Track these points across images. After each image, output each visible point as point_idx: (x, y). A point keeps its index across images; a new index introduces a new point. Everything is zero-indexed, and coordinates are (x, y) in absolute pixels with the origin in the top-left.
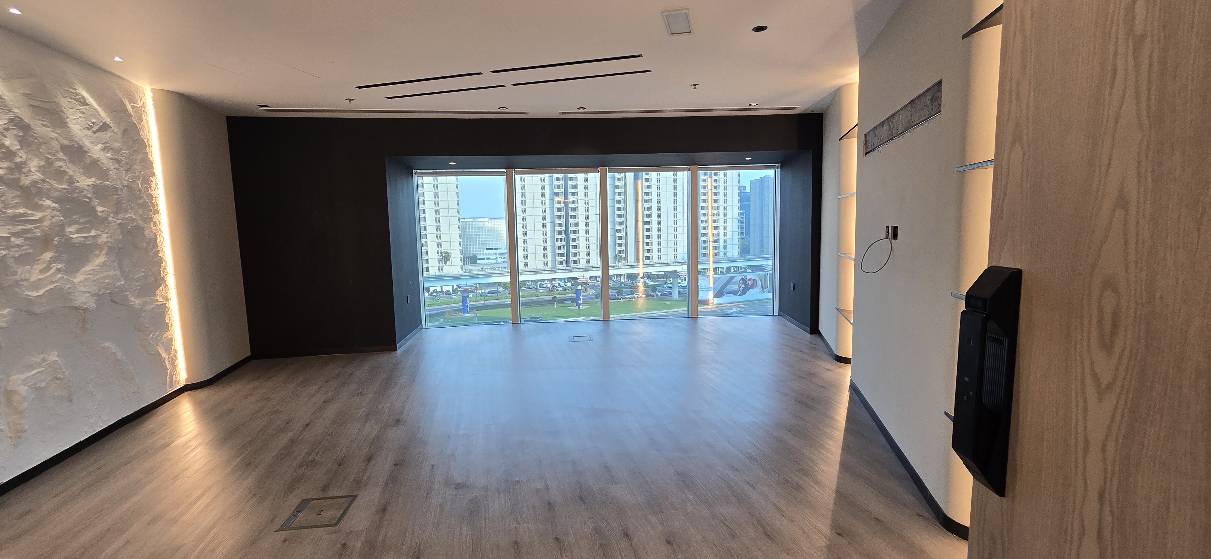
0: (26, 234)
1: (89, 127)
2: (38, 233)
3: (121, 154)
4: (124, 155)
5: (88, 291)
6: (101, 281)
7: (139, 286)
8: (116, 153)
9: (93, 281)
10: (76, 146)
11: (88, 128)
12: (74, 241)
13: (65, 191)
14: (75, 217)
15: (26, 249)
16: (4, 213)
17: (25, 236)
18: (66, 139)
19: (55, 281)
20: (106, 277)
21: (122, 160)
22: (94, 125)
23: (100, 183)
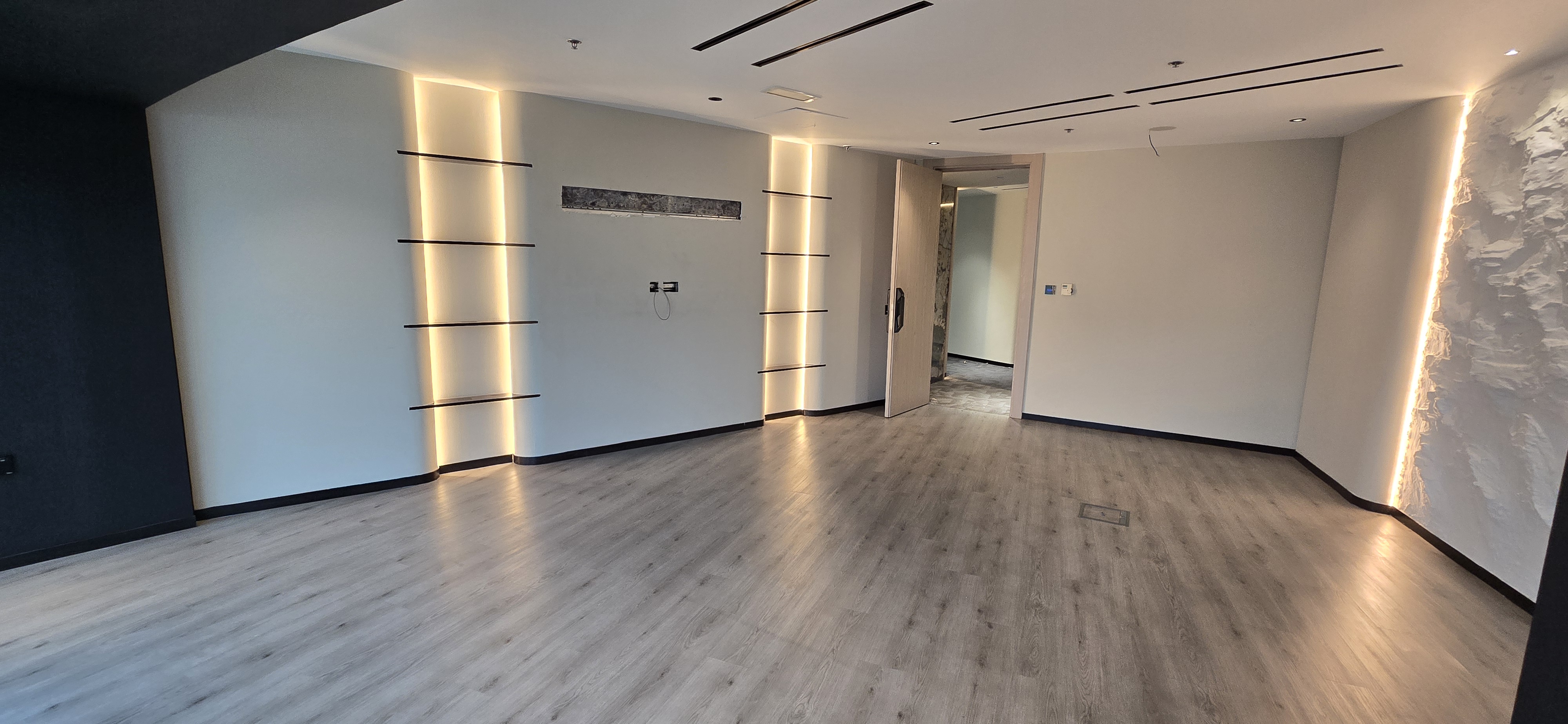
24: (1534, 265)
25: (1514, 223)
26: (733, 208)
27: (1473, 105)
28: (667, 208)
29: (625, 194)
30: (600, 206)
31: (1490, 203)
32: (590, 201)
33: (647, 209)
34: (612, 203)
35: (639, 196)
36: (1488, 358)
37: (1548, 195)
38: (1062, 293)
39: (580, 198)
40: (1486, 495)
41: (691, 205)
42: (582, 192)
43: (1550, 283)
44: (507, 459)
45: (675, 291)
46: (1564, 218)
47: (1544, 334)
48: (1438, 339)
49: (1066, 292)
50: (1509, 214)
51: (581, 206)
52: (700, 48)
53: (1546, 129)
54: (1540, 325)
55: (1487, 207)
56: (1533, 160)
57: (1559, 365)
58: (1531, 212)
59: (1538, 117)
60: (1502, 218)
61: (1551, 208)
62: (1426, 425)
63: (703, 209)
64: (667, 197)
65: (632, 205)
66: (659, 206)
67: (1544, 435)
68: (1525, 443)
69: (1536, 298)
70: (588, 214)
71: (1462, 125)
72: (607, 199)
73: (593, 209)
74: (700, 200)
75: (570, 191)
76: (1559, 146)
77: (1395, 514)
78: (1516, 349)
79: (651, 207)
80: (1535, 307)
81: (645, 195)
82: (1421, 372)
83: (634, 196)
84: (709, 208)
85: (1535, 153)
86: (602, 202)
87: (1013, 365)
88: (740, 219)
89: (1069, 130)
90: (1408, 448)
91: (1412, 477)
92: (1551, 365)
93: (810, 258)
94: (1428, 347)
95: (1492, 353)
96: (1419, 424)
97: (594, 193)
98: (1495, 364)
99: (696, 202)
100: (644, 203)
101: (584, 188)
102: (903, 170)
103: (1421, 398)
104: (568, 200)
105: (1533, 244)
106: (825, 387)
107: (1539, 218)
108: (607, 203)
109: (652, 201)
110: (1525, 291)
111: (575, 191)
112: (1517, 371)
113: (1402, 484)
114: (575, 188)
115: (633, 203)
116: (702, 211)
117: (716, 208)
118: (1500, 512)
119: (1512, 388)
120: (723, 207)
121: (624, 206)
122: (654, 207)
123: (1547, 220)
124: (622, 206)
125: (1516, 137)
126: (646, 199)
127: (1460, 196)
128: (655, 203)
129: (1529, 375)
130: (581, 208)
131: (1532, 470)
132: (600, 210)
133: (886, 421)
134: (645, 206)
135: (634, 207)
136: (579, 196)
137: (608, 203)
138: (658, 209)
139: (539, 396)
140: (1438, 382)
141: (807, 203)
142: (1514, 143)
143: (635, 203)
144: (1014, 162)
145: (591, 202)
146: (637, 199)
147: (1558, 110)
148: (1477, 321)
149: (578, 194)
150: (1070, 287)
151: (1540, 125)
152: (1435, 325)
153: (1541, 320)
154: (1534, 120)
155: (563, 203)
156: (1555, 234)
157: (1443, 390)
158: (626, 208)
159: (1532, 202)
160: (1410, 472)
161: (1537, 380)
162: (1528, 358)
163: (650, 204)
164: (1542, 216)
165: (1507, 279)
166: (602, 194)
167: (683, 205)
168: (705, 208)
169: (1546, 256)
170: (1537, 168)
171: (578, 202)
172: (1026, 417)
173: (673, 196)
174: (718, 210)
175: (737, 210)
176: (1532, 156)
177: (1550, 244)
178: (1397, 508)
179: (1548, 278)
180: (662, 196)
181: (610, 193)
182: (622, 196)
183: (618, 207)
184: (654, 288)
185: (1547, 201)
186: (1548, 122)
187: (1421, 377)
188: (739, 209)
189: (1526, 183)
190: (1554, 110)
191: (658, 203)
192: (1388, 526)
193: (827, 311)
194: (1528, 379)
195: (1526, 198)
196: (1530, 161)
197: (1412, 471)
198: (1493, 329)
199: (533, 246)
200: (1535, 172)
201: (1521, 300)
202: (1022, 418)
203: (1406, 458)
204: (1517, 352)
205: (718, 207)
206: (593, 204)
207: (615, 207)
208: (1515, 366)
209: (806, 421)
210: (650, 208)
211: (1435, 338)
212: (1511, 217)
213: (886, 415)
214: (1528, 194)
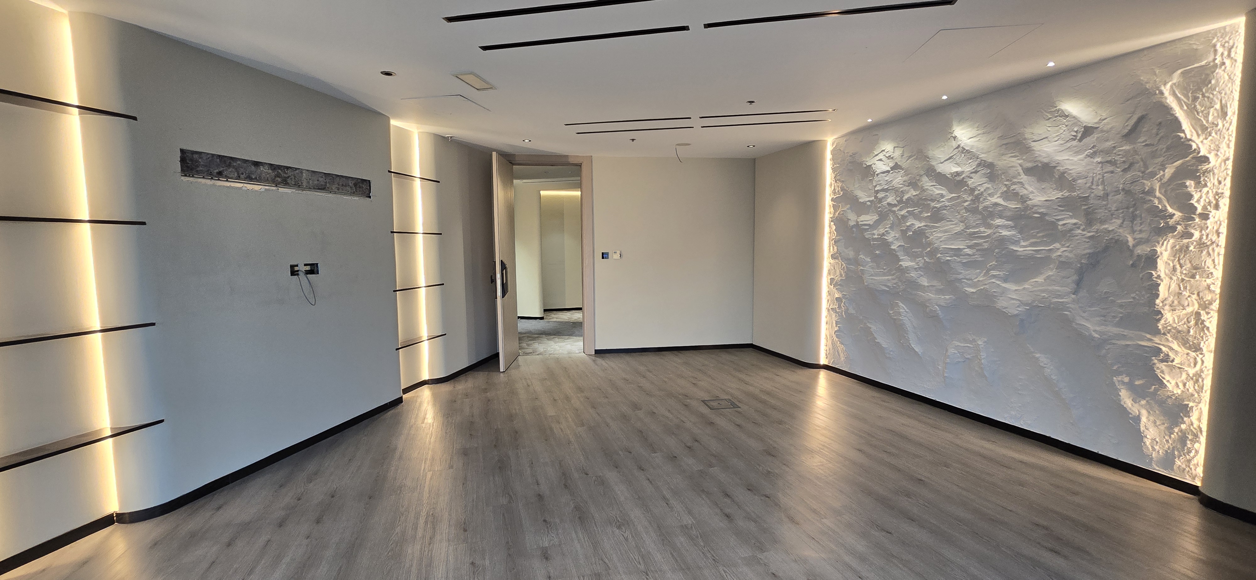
0: (978, 246)
1: (1073, 137)
2: (986, 246)
3: (1115, 153)
4: (1120, 153)
5: (1020, 299)
6: (1039, 293)
7: (1121, 313)
8: (1108, 154)
9: (1030, 292)
10: (1040, 165)
11: (1072, 139)
12: (1018, 253)
13: (1016, 210)
14: (1032, 232)
15: (977, 258)
16: (966, 232)
17: (977, 248)
18: (1030, 162)
19: (986, 284)
20: (1043, 291)
21: (1117, 160)
22: (1077, 133)
23: (1069, 195)
24: (888, 227)
25: (870, 206)
26: (363, 186)
27: (833, 146)
28: (302, 183)
29: (257, 164)
30: (228, 177)
31: (856, 196)
32: (215, 170)
33: (282, 183)
34: (243, 174)
35: (273, 168)
36: (872, 275)
37: (887, 192)
38: (614, 258)
39: (203, 165)
40: (883, 346)
41: (325, 181)
42: (205, 158)
43: (896, 235)
44: (107, 521)
45: (314, 274)
46: (897, 203)
47: (899, 260)
48: (834, 268)
49: (617, 256)
50: (867, 202)
51: (205, 175)
52: (450, 19)
53: (881, 160)
54: (897, 256)
55: (855, 198)
56: (877, 175)
57: (911, 274)
58: (880, 201)
59: (876, 154)
60: (864, 203)
61: (889, 199)
62: (836, 315)
63: (337, 186)
64: (301, 171)
65: (265, 177)
66: (293, 180)
67: (907, 310)
68: (901, 315)
69: (892, 243)
70: (214, 185)
71: (828, 156)
72: (236, 169)
73: (219, 180)
74: (334, 176)
75: (189, 155)
76: (889, 169)
77: (826, 367)
78: (884, 269)
79: (286, 181)
80: (893, 247)
81: (279, 167)
82: (827, 287)
83: (266, 167)
84: (343, 185)
85: (878, 171)
86: (231, 172)
87: (543, 317)
88: (370, 197)
89: (633, 140)
90: (827, 329)
91: (832, 345)
92: (907, 275)
93: (424, 236)
94: (829, 273)
95: (873, 273)
96: (831, 316)
97: (220, 161)
98: (878, 278)
99: (331, 178)
100: (278, 176)
101: (208, 154)
102: (499, 161)
103: (829, 302)
104: (188, 167)
105: (883, 217)
106: (448, 353)
107: (885, 203)
108: (236, 173)
109: (287, 174)
110: (887, 239)
111: (195, 156)
112: (888, 280)
113: (826, 351)
114: (197, 153)
115: (266, 175)
116: (336, 188)
117: (349, 185)
118: (891, 353)
119: (887, 289)
120: (355, 185)
121: (256, 178)
122: (289, 181)
123: (889, 204)
124: (253, 177)
125: (866, 163)
126: (280, 171)
127: (834, 192)
128: (290, 176)
129: (895, 281)
130: (203, 177)
131: (907, 328)
132: (227, 181)
133: (502, 375)
134: (279, 180)
135: (268, 180)
136: (202, 163)
137: (238, 174)
138: (293, 183)
139: (162, 421)
140: (842, 292)
141: (417, 184)
142: (865, 166)
143: (268, 176)
144: (571, 160)
145: (217, 171)
146: (270, 171)
147: (886, 151)
148: (861, 256)
149: (200, 160)
150: (618, 252)
151: (878, 158)
152: (832, 261)
153: (898, 254)
154: (874, 155)
155: (182, 170)
156: (895, 211)
157: (846, 295)
158: (258, 180)
159: (880, 195)
160: (831, 343)
161: (900, 284)
162: (892, 273)
163: (284, 177)
164: (886, 202)
165: (874, 234)
166: (230, 163)
167: (318, 180)
168: (339, 185)
169: (891, 222)
170: (880, 179)
171: (201, 170)
172: (598, 352)
173: (308, 170)
174: (351, 187)
175: (367, 188)
176: (877, 173)
177: (892, 216)
178: (827, 364)
179: (894, 233)
180: (296, 169)
181: (239, 162)
182: (253, 167)
183: (249, 179)
184: (294, 272)
185: (887, 195)
186: (881, 156)
187: (828, 290)
188: (369, 187)
189: (875, 186)
190: (884, 151)
191: (292, 177)
192: (823, 374)
193: (443, 284)
194: (895, 284)
195: (877, 194)
196: (876, 176)
197: (832, 342)
198: (870, 260)
199: (144, 223)
200: (879, 181)
201: (884, 244)
202: (595, 353)
203: (826, 335)
204: (886, 271)
205: (350, 184)
206: (220, 174)
207: (246, 178)
208: (887, 278)
209: (431, 389)
210: (285, 183)
211: (833, 268)
212: (869, 203)
213: (502, 370)
214: (877, 192)
